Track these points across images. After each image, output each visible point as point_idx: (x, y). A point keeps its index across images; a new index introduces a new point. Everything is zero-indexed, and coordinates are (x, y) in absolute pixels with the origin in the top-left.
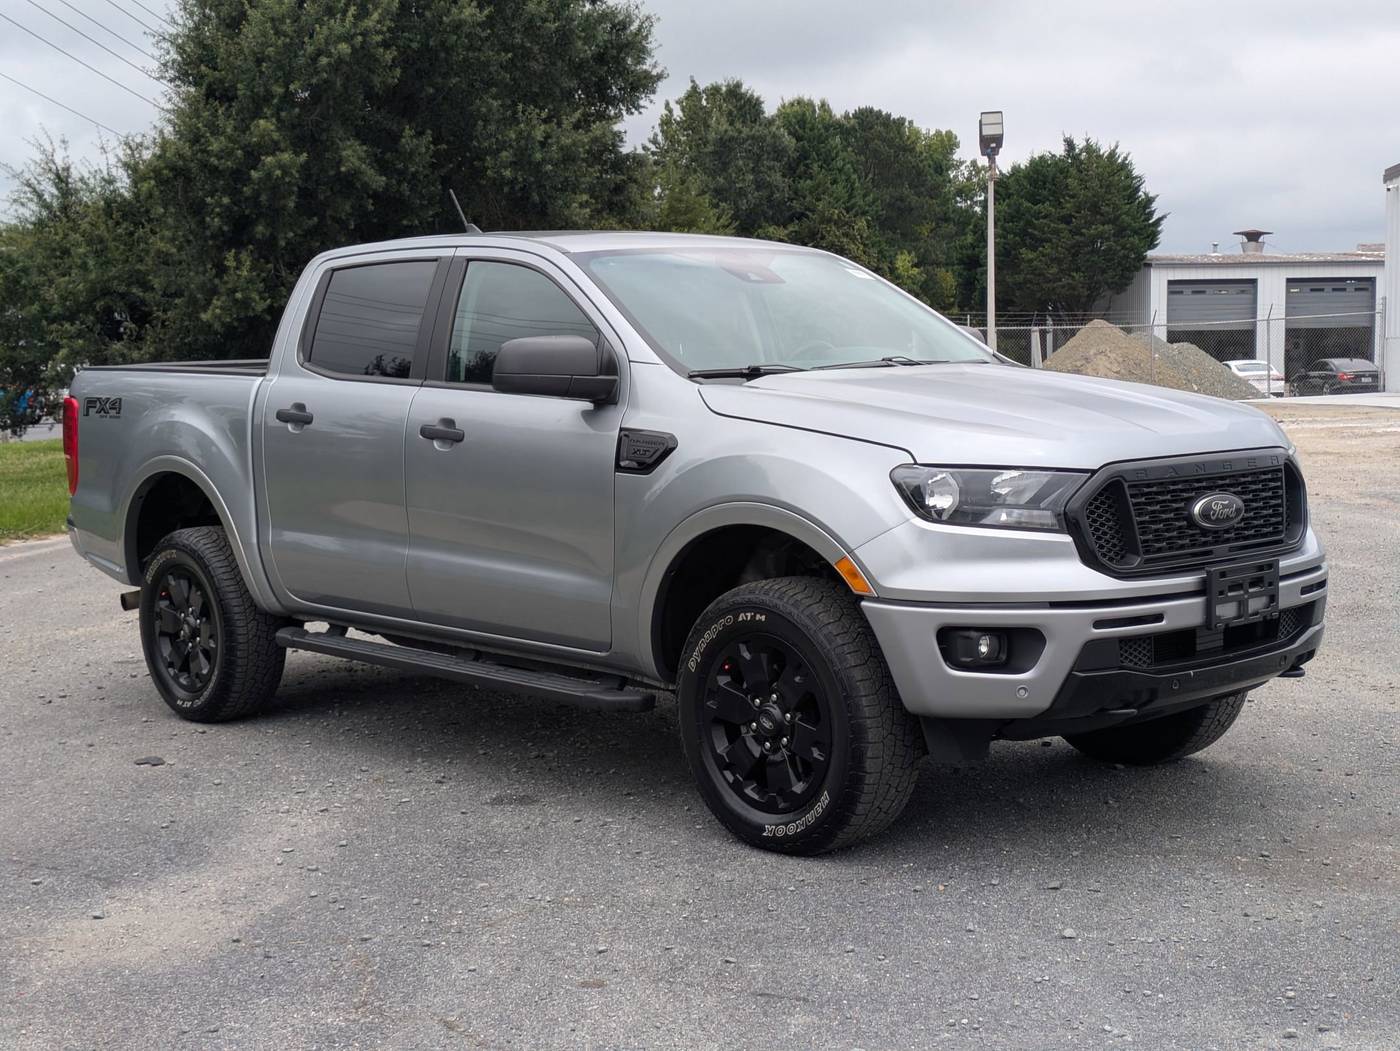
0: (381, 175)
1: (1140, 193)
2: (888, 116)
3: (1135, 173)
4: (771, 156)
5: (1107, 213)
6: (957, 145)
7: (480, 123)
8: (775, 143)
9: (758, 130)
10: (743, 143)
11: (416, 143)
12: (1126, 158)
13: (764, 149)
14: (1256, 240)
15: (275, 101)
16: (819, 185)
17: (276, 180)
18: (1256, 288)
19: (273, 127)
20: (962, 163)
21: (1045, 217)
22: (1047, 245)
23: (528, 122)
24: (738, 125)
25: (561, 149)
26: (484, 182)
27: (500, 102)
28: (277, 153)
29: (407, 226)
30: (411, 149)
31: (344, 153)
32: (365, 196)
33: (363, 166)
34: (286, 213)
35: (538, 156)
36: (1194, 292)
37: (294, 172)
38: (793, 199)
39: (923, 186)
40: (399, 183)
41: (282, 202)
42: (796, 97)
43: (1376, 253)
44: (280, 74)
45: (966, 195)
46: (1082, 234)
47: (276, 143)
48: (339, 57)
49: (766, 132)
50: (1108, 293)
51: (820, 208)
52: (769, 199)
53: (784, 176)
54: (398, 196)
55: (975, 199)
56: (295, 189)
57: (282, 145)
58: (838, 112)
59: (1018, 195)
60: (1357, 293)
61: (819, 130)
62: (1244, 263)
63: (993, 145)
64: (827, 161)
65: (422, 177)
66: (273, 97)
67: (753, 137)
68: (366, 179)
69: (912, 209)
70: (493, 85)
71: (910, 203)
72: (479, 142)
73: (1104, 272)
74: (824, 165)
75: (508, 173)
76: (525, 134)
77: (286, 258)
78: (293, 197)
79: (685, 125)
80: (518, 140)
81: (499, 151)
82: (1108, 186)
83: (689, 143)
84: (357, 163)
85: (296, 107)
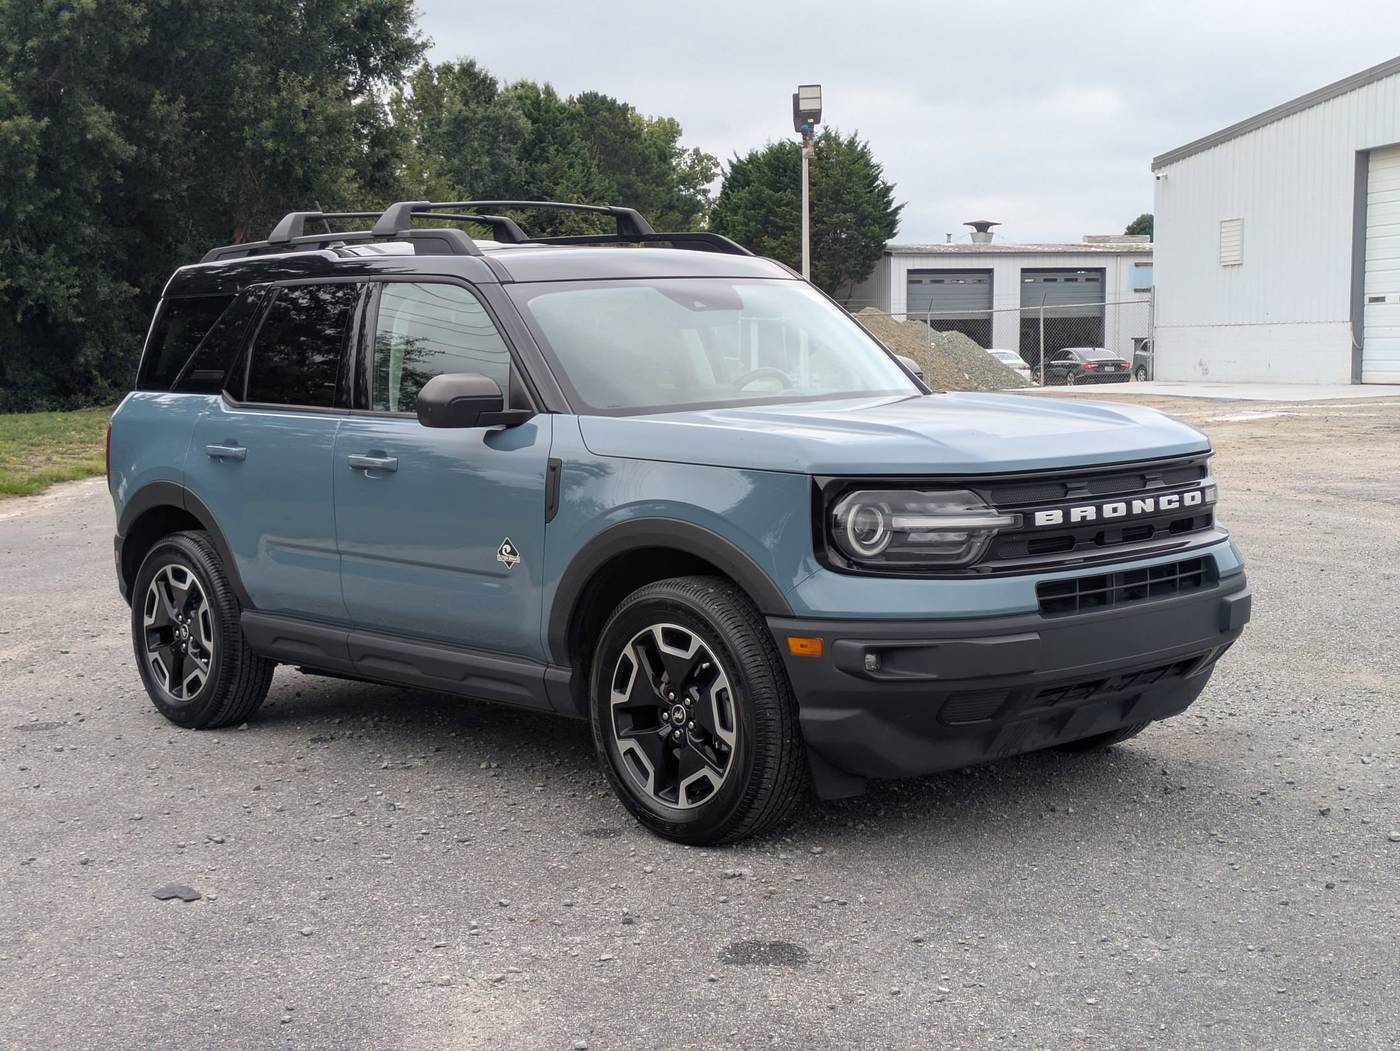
0: (130, 144)
1: (879, 182)
2: (613, 102)
3: (874, 161)
4: (507, 138)
5: (849, 201)
6: (679, 133)
7: (237, 89)
8: (511, 124)
9: (493, 111)
10: (478, 124)
11: (168, 110)
12: (865, 147)
13: (498, 130)
14: (985, 231)
15: (11, 59)
16: (555, 169)
17: (13, 147)
18: (992, 278)
19: (9, 88)
20: (685, 151)
21: (787, 205)
22: (789, 233)
23: (290, 89)
24: (473, 106)
25: (326, 119)
26: (242, 154)
27: (259, 68)
28: (15, 117)
29: (159, 201)
30: (162, 117)
31: (89, 119)
32: (112, 166)
33: (112, 133)
34: (24, 184)
35: (302, 126)
36: (933, 282)
37: (34, 138)
38: (530, 182)
39: (648, 173)
40: (149, 153)
41: (21, 171)
42: (520, 80)
43: (1102, 244)
44: (15, 29)
45: (690, 184)
46: (824, 223)
47: (12, 106)
48: (83, 12)
49: (501, 113)
50: (849, 282)
51: (557, 192)
52: (506, 181)
53: (520, 159)
54: (148, 167)
55: (698, 188)
56: (35, 157)
57: (19, 108)
58: (563, 96)
59: (760, 182)
60: (1088, 283)
61: (554, 113)
62: (980, 253)
63: (811, 121)
64: (563, 144)
65: (173, 147)
66: (7, 55)
67: (488, 118)
68: (115, 148)
69: (638, 197)
70: (249, 49)
71: (636, 190)
72: (235, 110)
73: (845, 261)
74: (561, 149)
75: (270, 145)
76: (288, 102)
77: (25, 232)
78: (33, 166)
79: (417, 104)
80: (280, 109)
81: (257, 121)
82: (849, 174)
83: (421, 123)
84: (104, 131)
85: (33, 67)
